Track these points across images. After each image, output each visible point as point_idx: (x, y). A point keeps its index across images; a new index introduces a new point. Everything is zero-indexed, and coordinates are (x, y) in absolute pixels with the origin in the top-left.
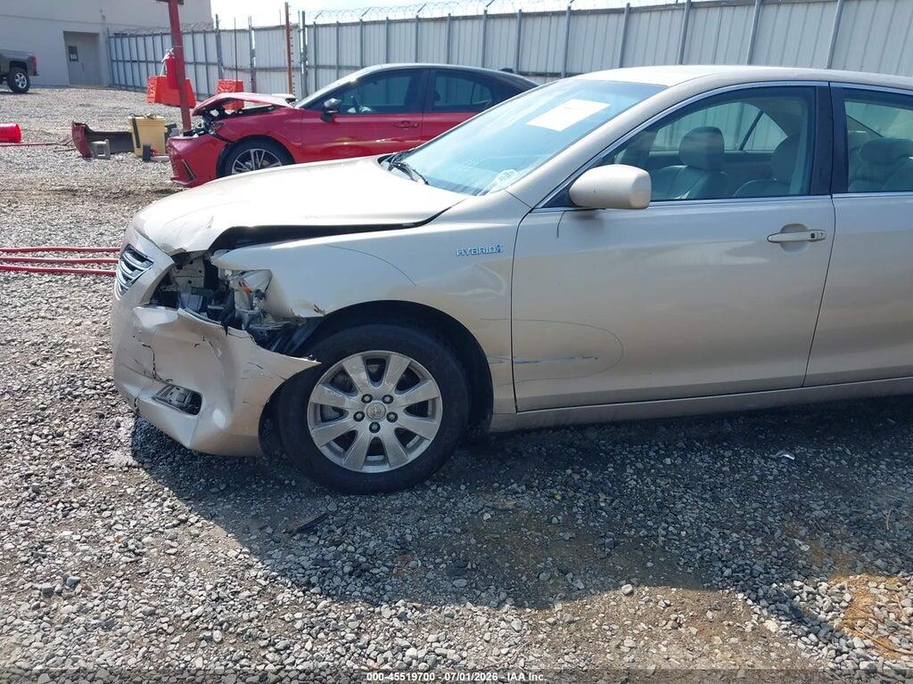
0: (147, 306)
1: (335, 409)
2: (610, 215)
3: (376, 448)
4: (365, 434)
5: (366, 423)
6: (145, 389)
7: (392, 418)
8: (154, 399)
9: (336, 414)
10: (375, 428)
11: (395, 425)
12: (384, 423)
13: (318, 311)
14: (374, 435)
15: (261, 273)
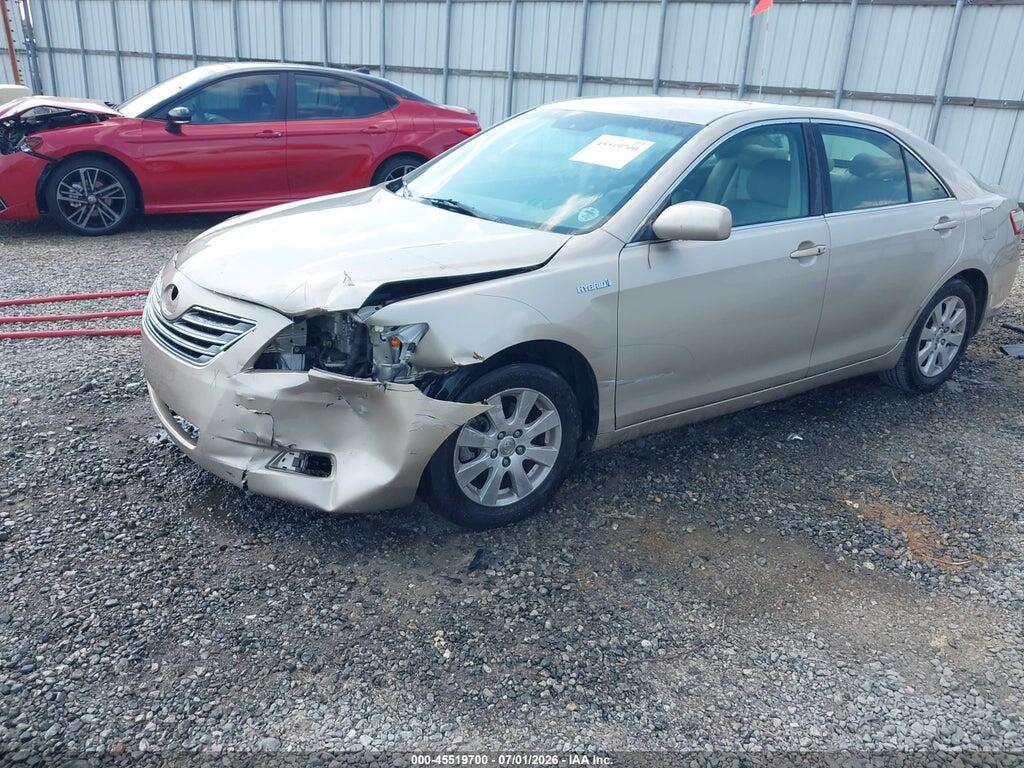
0: (250, 371)
1: (472, 449)
2: (680, 245)
3: (507, 481)
4: (498, 471)
5: (500, 459)
6: (255, 458)
7: (520, 450)
8: (267, 467)
9: (471, 455)
10: (507, 462)
11: (522, 457)
12: (514, 457)
13: (477, 357)
14: (507, 468)
15: (414, 327)
